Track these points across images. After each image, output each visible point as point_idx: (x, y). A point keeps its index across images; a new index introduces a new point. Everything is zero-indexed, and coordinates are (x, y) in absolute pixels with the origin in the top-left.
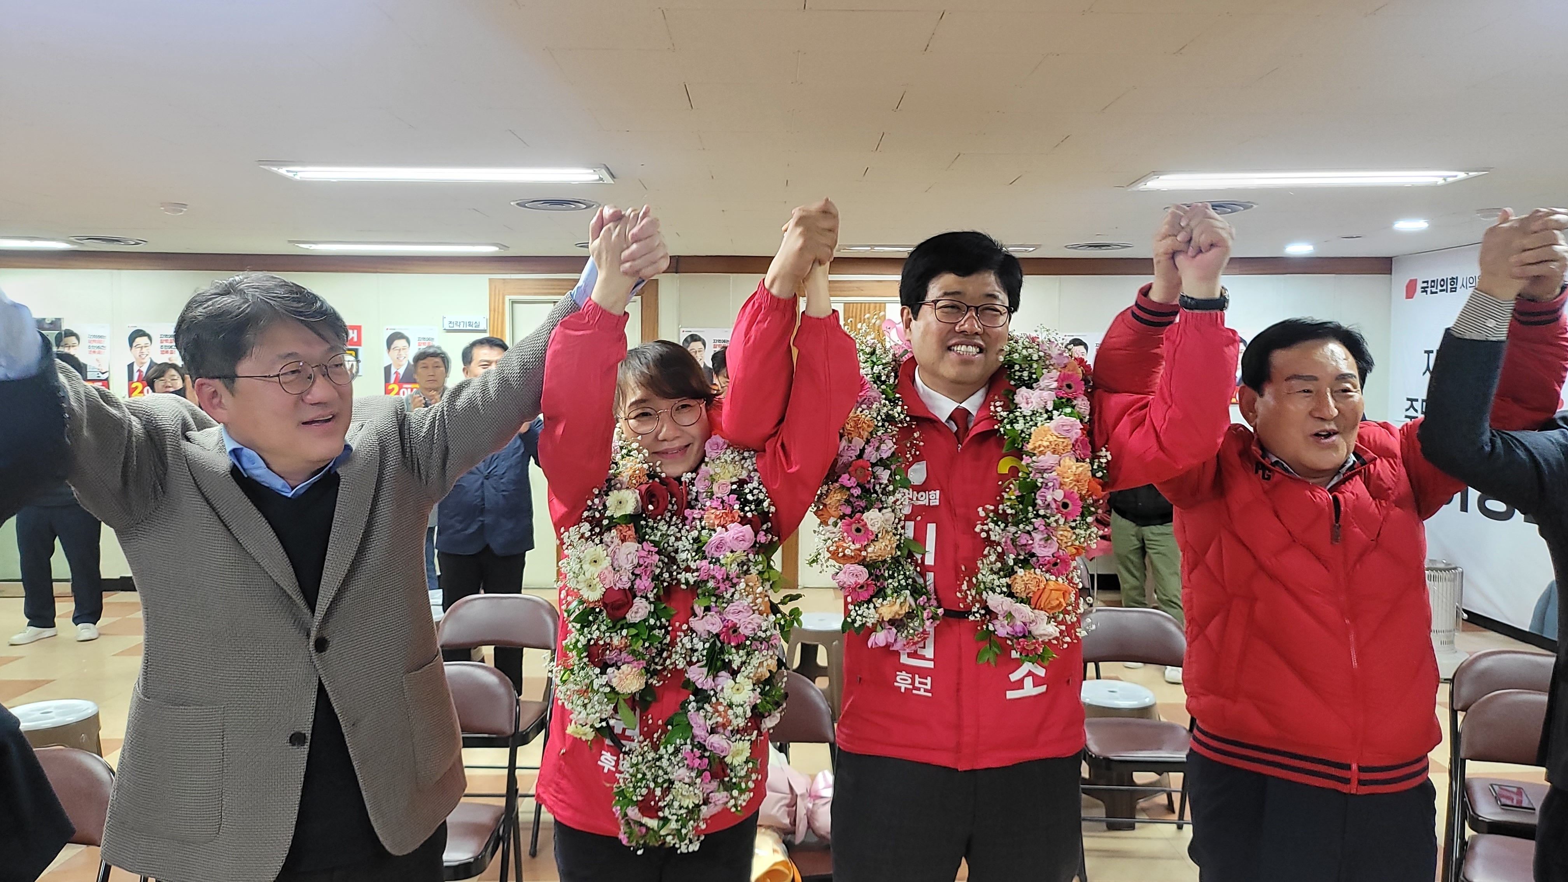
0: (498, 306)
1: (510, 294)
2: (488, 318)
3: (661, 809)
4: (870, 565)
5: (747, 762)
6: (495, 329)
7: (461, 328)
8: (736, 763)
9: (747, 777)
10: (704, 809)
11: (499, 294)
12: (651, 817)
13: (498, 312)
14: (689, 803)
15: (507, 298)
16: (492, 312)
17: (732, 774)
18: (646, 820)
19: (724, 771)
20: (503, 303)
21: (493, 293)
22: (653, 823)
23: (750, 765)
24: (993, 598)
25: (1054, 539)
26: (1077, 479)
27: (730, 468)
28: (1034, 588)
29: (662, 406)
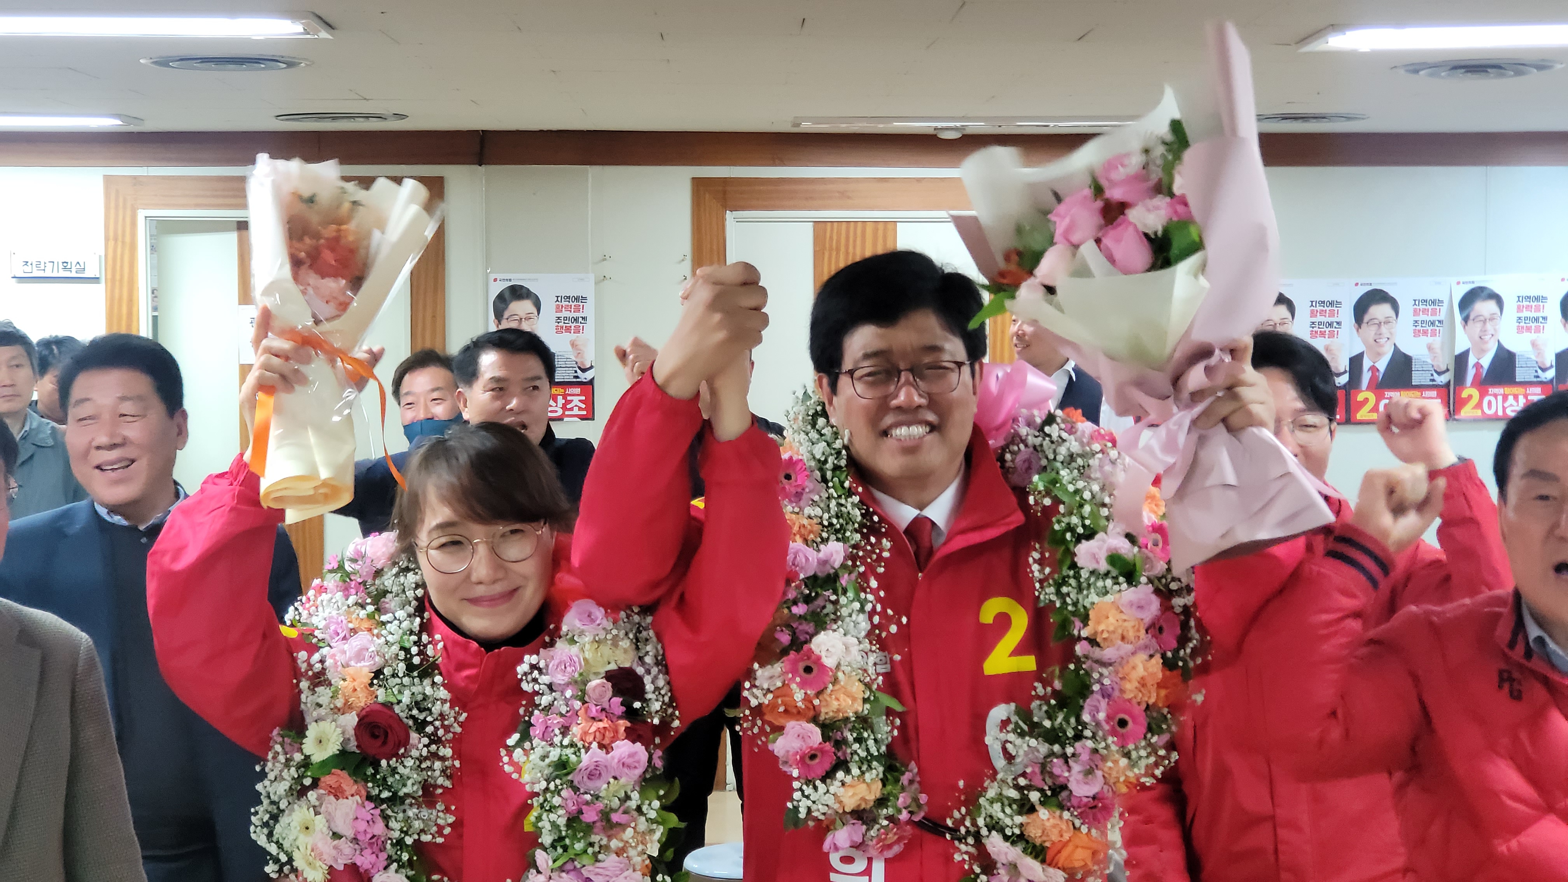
0: (124, 232)
1: (146, 206)
2: (103, 254)
4: (828, 728)
6: (118, 277)
7: (48, 273)
11: (125, 208)
13: (123, 242)
15: (142, 214)
16: (111, 243)
20: (134, 224)
21: (113, 205)
24: (995, 844)
25: (1099, 773)
26: (1143, 683)
27: (606, 650)
28: (1055, 837)
29: (479, 533)
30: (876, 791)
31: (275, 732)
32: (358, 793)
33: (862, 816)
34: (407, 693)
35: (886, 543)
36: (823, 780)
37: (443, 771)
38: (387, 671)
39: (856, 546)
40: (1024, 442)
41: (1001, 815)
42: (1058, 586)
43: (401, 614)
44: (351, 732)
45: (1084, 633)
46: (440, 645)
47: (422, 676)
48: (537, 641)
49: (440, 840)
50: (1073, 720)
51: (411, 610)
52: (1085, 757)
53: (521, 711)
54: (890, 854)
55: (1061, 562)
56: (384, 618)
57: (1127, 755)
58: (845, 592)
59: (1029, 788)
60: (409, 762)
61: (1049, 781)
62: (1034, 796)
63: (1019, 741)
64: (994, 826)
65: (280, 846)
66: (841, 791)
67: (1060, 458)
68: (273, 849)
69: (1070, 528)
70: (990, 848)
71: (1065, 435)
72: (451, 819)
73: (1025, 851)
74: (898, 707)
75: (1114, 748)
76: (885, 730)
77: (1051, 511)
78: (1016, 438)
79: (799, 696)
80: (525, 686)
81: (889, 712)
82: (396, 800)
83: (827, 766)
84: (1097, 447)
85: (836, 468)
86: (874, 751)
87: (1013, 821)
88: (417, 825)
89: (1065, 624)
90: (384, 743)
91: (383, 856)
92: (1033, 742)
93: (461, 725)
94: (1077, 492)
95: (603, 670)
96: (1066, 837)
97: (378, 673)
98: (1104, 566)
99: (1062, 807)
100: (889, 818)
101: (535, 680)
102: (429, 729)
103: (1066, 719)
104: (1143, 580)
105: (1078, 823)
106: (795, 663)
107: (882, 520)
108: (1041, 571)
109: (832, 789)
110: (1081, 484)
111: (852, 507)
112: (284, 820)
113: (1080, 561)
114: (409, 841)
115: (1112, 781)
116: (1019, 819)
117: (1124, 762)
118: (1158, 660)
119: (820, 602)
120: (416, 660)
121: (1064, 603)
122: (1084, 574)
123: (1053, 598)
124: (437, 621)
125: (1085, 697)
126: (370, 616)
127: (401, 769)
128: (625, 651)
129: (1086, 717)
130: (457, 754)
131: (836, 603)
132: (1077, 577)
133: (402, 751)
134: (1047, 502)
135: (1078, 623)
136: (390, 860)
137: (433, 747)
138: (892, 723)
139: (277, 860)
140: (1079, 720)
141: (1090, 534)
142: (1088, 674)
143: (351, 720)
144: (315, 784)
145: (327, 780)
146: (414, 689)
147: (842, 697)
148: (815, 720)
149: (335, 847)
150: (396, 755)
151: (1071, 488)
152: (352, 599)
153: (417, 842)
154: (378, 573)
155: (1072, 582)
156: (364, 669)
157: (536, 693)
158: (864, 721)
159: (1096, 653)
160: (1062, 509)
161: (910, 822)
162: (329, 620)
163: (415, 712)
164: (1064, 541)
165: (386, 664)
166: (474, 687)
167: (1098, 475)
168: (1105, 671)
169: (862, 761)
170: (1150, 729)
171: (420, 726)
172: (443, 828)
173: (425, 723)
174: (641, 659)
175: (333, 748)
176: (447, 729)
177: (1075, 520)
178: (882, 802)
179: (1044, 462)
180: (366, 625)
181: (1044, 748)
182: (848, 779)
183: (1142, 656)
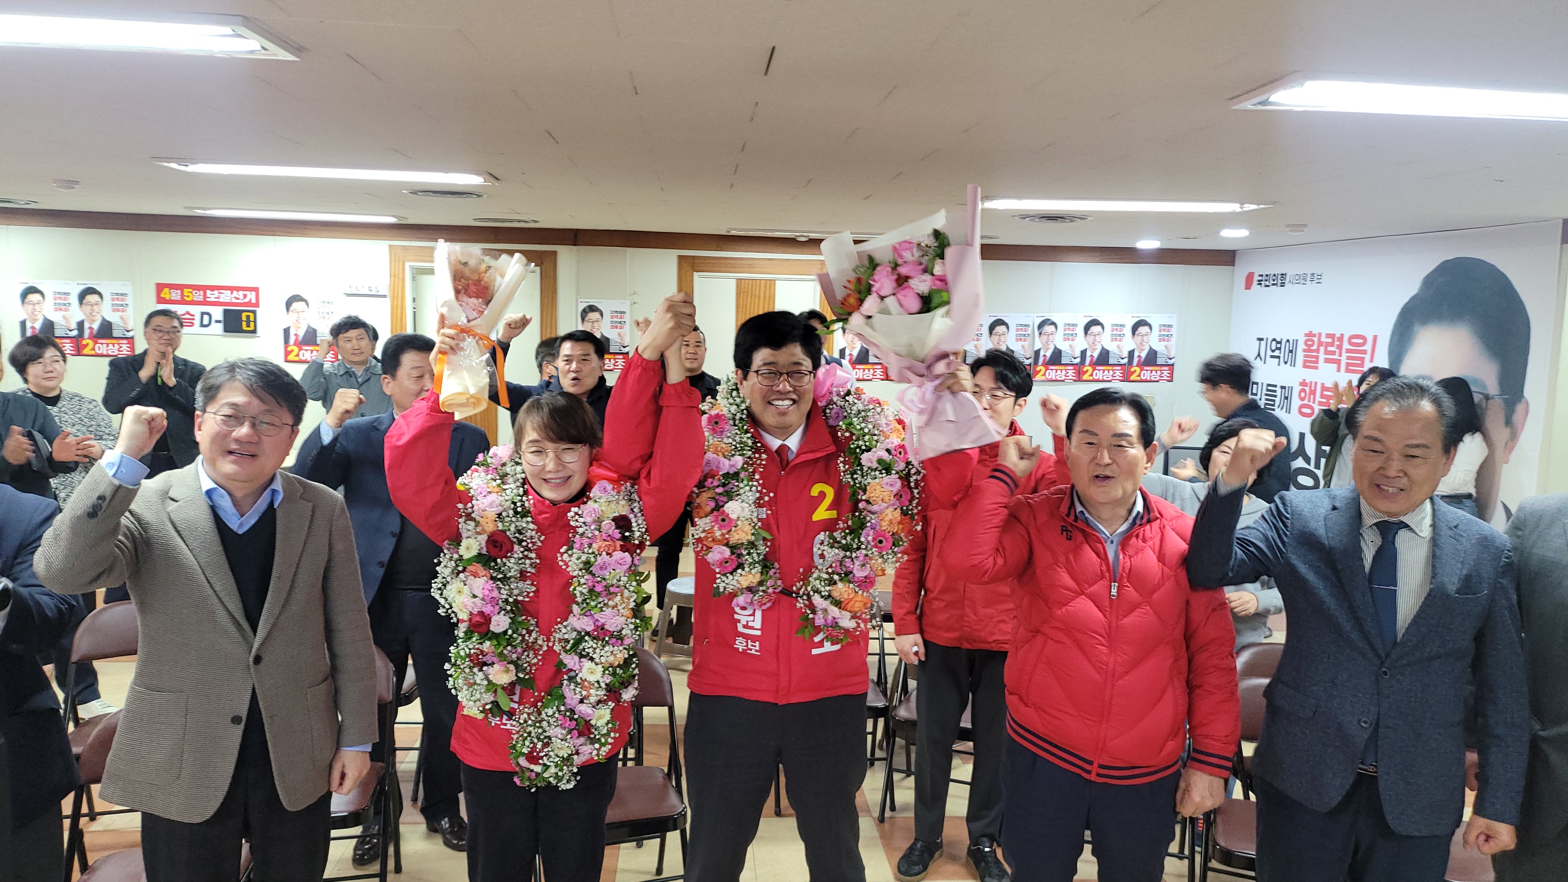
1: (409, 261)
3: (542, 758)
4: (734, 548)
5: (607, 724)
6: (396, 295)
7: (361, 293)
8: (599, 724)
9: (608, 734)
10: (575, 757)
12: (535, 764)
14: (564, 753)
15: (408, 265)
17: (596, 733)
18: (532, 767)
19: (589, 730)
22: (538, 769)
23: (610, 725)
24: (817, 599)
25: (868, 566)
26: (891, 522)
27: (613, 506)
28: (846, 597)
29: (550, 447)
30: (758, 578)
31: (446, 542)
32: (486, 576)
33: (750, 589)
34: (513, 526)
35: (764, 456)
36: (731, 573)
37: (531, 565)
38: (504, 514)
39: (749, 458)
40: (835, 403)
41: (819, 586)
42: (852, 474)
43: (513, 486)
44: (484, 544)
45: (864, 498)
46: (532, 502)
47: (522, 517)
48: (580, 501)
49: (527, 599)
50: (856, 540)
51: (518, 484)
52: (861, 558)
53: (571, 535)
54: (764, 607)
55: (853, 463)
56: (505, 487)
57: (882, 557)
58: (742, 481)
59: (833, 573)
60: (512, 560)
61: (844, 569)
62: (836, 577)
63: (830, 550)
64: (817, 591)
65: (446, 599)
66: (740, 579)
67: (853, 412)
68: (442, 601)
69: (859, 447)
70: (814, 602)
71: (856, 401)
72: (534, 589)
73: (831, 603)
74: (769, 537)
75: (876, 553)
76: (763, 549)
77: (850, 438)
78: (831, 402)
79: (718, 534)
80: (572, 523)
81: (764, 539)
82: (505, 580)
83: (734, 567)
84: (871, 407)
85: (741, 419)
86: (756, 559)
87: (825, 590)
88: (516, 592)
89: (855, 494)
90: (501, 550)
91: (497, 607)
92: (837, 551)
93: (541, 542)
94: (862, 429)
95: (612, 516)
96: (851, 596)
97: (500, 515)
98: (875, 465)
99: (850, 582)
100: (764, 591)
101: (577, 520)
102: (524, 544)
103: (853, 540)
104: (894, 472)
105: (857, 589)
106: (717, 517)
107: (763, 445)
108: (844, 467)
109: (736, 578)
110: (863, 425)
111: (747, 439)
112: (448, 587)
113: (863, 462)
114: (511, 600)
115: (874, 569)
116: (828, 588)
117: (880, 560)
118: (899, 511)
119: (730, 486)
120: (519, 509)
121: (855, 483)
122: (865, 469)
123: (850, 480)
124: (530, 490)
125: (863, 529)
126: (499, 486)
127: (508, 564)
128: (623, 506)
129: (862, 539)
130: (538, 556)
131: (738, 486)
132: (862, 470)
133: (509, 554)
134: (847, 434)
135: (861, 493)
136: (502, 609)
137: (526, 553)
138: (766, 544)
139: (444, 607)
140: (859, 540)
141: (868, 450)
142: (864, 518)
143: (483, 538)
144: (464, 570)
145: (470, 568)
146: (518, 524)
147: (740, 532)
148: (727, 545)
149: (473, 603)
150: (506, 557)
151: (858, 427)
152: (489, 477)
153: (515, 600)
154: (504, 465)
155: (859, 472)
156: (492, 513)
157: (577, 527)
158: (752, 545)
159: (870, 507)
160: (854, 437)
161: (774, 592)
162: (479, 486)
163: (517, 535)
164: (855, 452)
165: (505, 510)
166: (547, 523)
167: (872, 420)
168: (873, 517)
169: (750, 564)
170: (894, 545)
171: (520, 542)
172: (529, 593)
173: (523, 541)
174: (632, 510)
175: (474, 552)
176: (534, 544)
177: (861, 443)
178: (761, 583)
179: (845, 414)
180: (496, 490)
181: (842, 554)
182: (743, 573)
183: (891, 509)
